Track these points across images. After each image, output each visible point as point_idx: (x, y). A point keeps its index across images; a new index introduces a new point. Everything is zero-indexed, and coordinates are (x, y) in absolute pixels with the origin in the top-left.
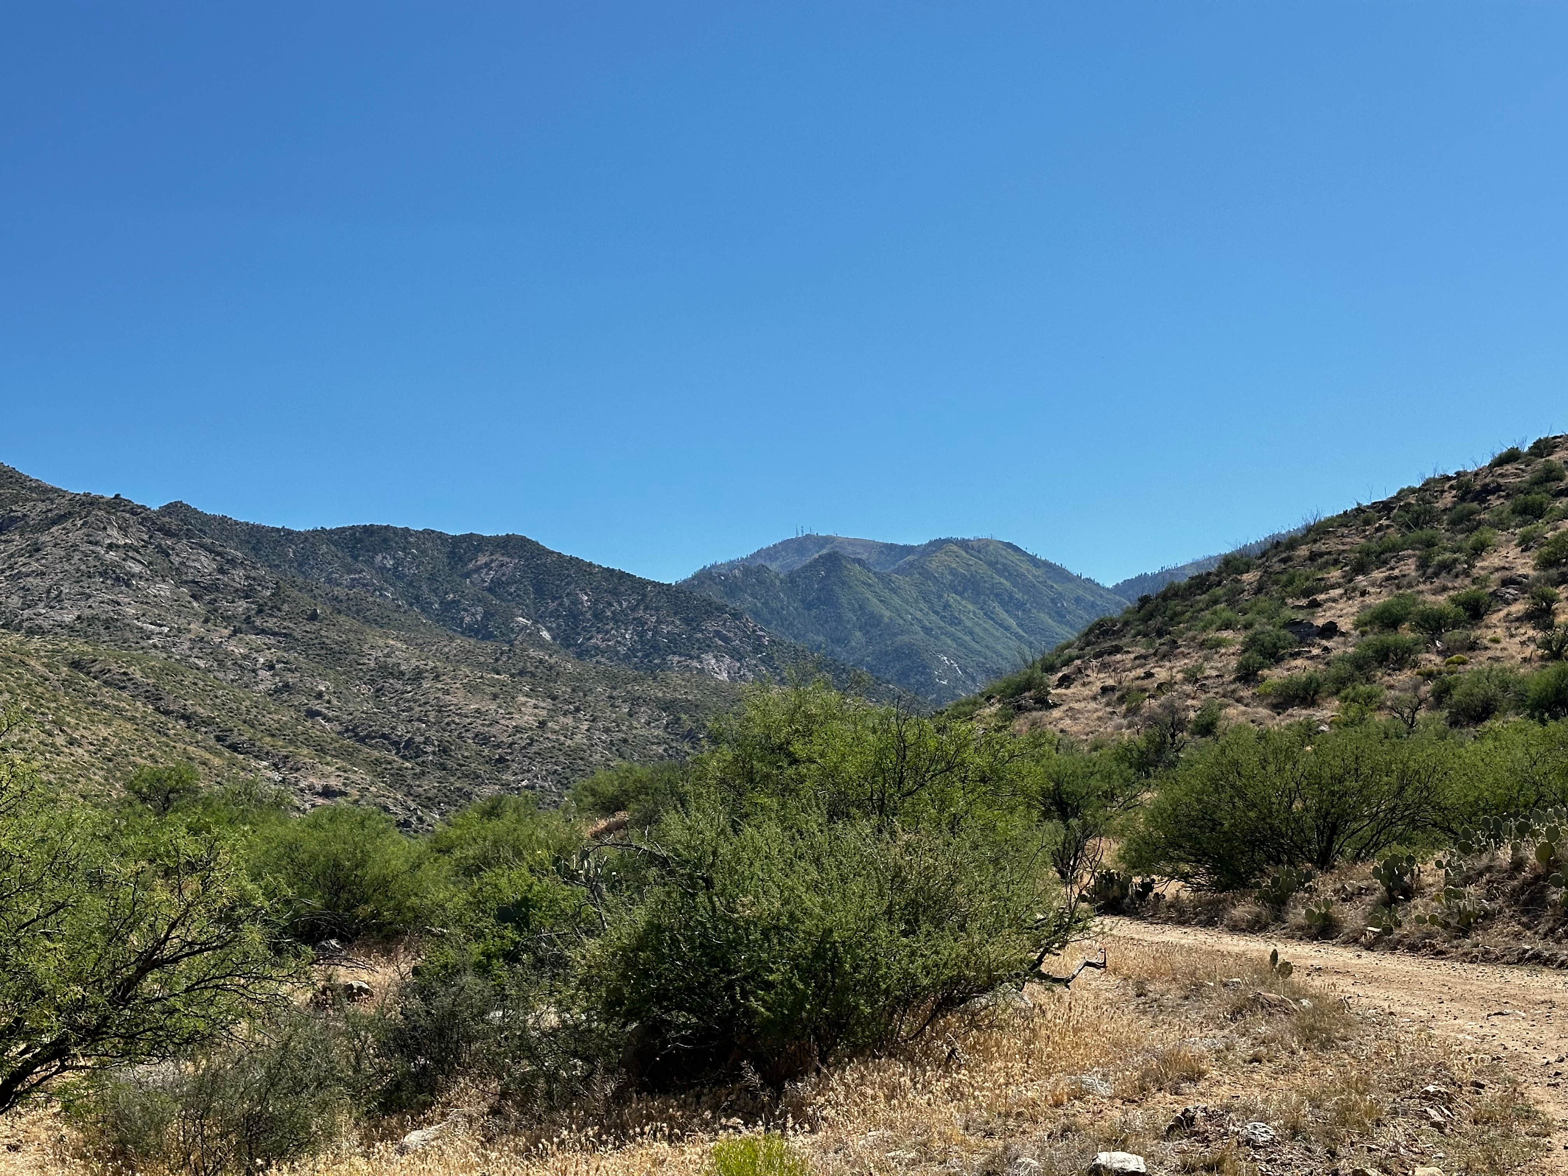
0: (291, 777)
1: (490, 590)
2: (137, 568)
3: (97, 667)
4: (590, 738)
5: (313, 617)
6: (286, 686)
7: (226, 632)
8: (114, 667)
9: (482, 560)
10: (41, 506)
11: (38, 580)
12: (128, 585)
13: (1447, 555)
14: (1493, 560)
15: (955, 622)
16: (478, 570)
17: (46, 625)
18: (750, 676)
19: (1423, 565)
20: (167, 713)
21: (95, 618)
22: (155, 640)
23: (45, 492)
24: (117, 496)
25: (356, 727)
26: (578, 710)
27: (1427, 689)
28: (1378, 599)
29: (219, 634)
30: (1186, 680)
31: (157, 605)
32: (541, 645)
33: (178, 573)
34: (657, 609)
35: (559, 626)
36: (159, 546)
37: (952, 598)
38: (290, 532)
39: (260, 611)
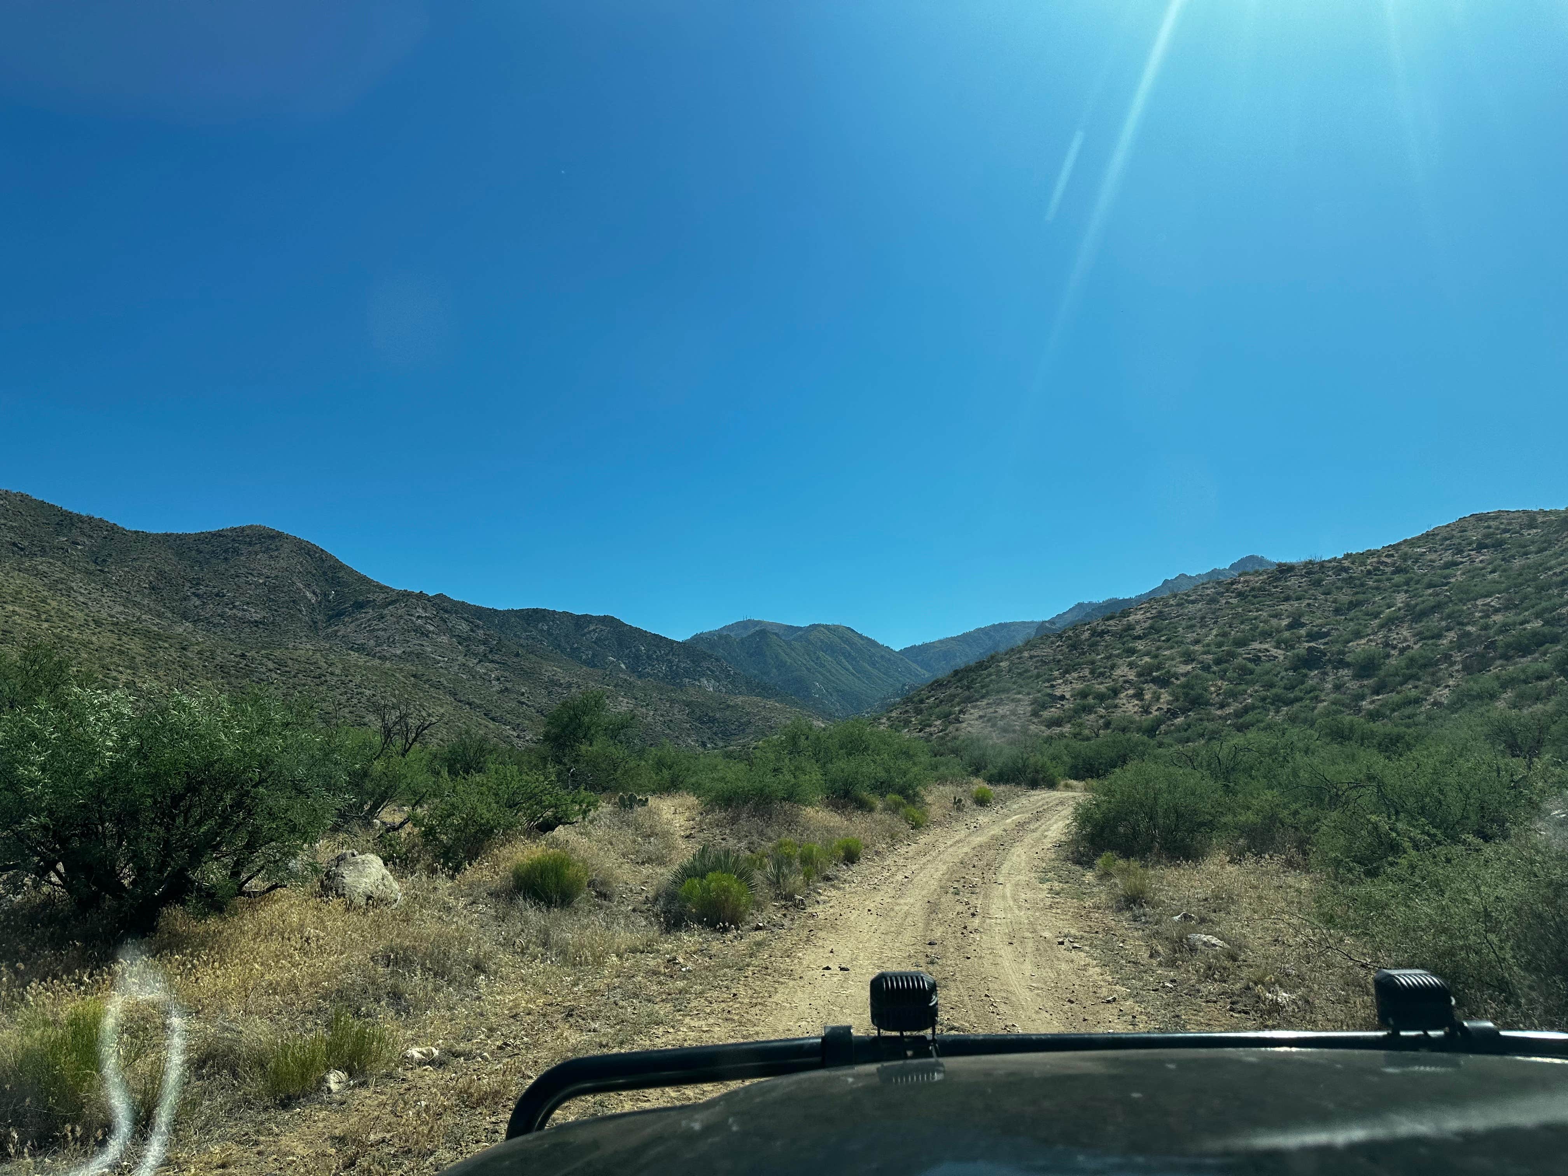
0: (522, 734)
1: (595, 643)
2: (432, 628)
3: (425, 678)
4: (654, 719)
5: (517, 655)
6: (506, 689)
7: (476, 661)
8: (433, 678)
9: (592, 628)
10: (382, 596)
11: (383, 633)
12: (427, 637)
13: (1102, 670)
14: (1118, 672)
15: (823, 666)
16: (589, 632)
17: (387, 655)
18: (724, 690)
19: (1092, 672)
20: (460, 701)
21: (412, 652)
22: (441, 664)
23: (383, 588)
24: (421, 592)
25: (542, 710)
26: (648, 705)
27: (1101, 722)
28: (1079, 686)
29: (472, 662)
30: (1011, 715)
31: (441, 647)
32: (621, 670)
33: (450, 631)
34: (679, 655)
35: (629, 662)
36: (442, 618)
37: (821, 654)
38: (496, 611)
39: (491, 652)
